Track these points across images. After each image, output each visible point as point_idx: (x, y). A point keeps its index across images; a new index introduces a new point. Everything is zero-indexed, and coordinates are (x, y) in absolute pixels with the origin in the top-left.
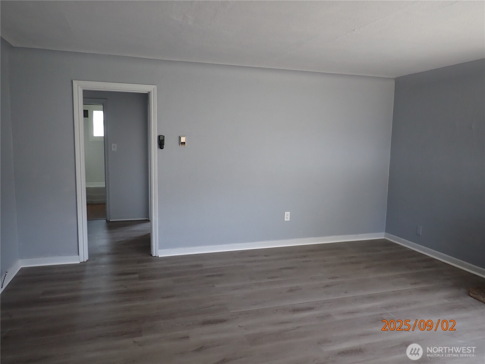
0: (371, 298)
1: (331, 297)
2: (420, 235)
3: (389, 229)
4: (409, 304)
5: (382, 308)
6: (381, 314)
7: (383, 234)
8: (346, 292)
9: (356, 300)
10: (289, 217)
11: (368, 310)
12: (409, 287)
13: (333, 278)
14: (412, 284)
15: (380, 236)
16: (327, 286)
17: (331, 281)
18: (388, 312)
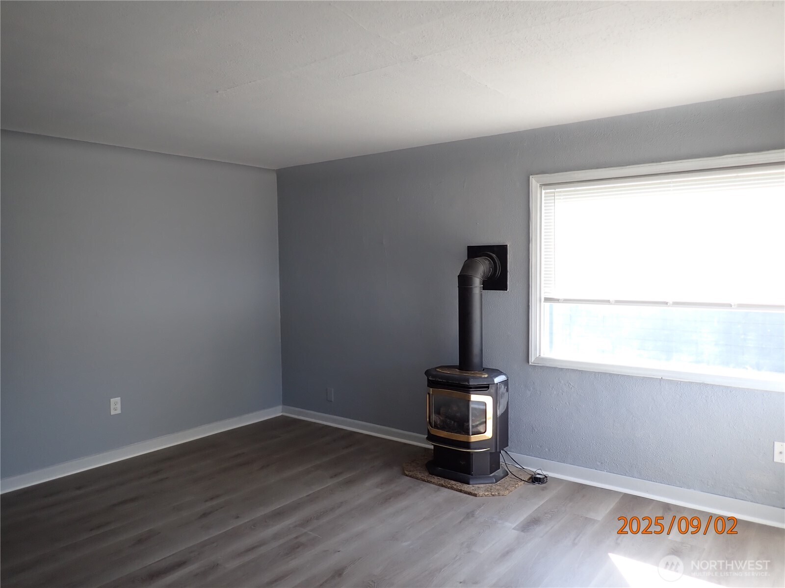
0: (279, 514)
1: (215, 533)
2: (331, 401)
3: (288, 400)
4: (332, 509)
5: (296, 526)
6: (296, 538)
7: (280, 407)
8: (238, 517)
9: (254, 526)
10: (119, 406)
11: (276, 537)
12: (331, 483)
13: (212, 499)
14: (332, 477)
15: (275, 412)
16: (205, 515)
17: (209, 504)
18: (306, 531)
